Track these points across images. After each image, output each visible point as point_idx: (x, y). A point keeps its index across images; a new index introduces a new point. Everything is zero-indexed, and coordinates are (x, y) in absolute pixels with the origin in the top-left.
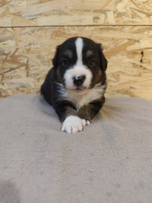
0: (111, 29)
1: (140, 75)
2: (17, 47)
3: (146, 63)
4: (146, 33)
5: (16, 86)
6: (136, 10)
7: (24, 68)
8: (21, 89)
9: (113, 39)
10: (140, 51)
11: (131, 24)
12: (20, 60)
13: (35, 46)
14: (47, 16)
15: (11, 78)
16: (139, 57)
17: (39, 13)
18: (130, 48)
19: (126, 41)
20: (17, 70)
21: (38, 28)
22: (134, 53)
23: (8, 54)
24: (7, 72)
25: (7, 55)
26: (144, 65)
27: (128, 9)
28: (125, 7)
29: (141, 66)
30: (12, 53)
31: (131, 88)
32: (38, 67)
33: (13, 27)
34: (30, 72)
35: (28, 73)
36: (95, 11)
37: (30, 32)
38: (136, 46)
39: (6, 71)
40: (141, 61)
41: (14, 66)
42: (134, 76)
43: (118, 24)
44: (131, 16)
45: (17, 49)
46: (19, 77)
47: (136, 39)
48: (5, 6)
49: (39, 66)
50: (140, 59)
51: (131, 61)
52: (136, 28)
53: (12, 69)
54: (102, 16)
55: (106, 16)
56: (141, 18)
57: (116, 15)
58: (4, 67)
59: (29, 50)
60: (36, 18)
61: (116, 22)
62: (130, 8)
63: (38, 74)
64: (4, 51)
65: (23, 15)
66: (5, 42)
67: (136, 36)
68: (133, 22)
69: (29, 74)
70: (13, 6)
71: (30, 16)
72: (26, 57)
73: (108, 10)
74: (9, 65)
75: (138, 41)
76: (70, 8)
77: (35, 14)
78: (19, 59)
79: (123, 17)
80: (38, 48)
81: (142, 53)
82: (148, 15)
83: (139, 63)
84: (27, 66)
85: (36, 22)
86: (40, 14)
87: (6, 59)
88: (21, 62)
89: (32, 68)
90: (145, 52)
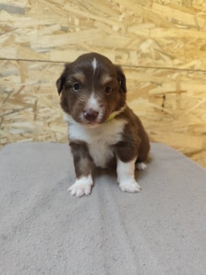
0: (134, 70)
1: (161, 120)
2: (23, 84)
3: (168, 108)
4: (169, 76)
5: (20, 132)
6: (160, 51)
7: (30, 110)
8: (26, 135)
9: (135, 81)
10: (162, 96)
11: (154, 66)
12: (27, 100)
13: (45, 85)
14: (62, 49)
15: (14, 121)
16: (160, 101)
17: (52, 45)
18: (153, 91)
19: (148, 84)
20: (21, 112)
21: (50, 63)
22: (156, 97)
23: (11, 92)
24: (8, 114)
25: (9, 93)
26: (166, 110)
27: (152, 49)
28: (149, 48)
29: (162, 111)
30: (16, 91)
31: (152, 133)
32: (49, 109)
33: (18, 60)
34: (38, 115)
35: (35, 116)
36: (118, 49)
37: (41, 68)
38: (158, 90)
39: (6, 112)
40: (163, 106)
41: (19, 107)
42: (156, 121)
43: (141, 65)
44: (154, 57)
45: (23, 87)
46: (24, 120)
47: (159, 82)
48: (9, 34)
49: (51, 107)
50: (161, 103)
51: (153, 105)
52: (159, 71)
53: (14, 111)
54: (125, 56)
55: (129, 57)
56: (164, 60)
57: (139, 55)
58: (5, 108)
59: (38, 89)
60: (49, 52)
61: (140, 63)
62: (155, 49)
63: (49, 117)
64: (6, 88)
65: (32, 47)
66: (7, 78)
67: (159, 80)
68: (156, 64)
69: (37, 117)
70: (19, 34)
71: (41, 48)
72: (34, 97)
73: (132, 50)
74: (11, 106)
75: (161, 85)
76: (91, 43)
77: (47, 46)
78: (25, 99)
79: (147, 58)
80: (50, 87)
81: (164, 97)
82: (172, 58)
83: (160, 108)
84: (35, 108)
85: (49, 56)
86: (54, 48)
87: (7, 98)
88: (28, 102)
89: (41, 110)
90: (167, 96)
